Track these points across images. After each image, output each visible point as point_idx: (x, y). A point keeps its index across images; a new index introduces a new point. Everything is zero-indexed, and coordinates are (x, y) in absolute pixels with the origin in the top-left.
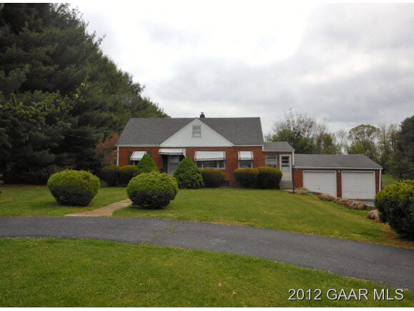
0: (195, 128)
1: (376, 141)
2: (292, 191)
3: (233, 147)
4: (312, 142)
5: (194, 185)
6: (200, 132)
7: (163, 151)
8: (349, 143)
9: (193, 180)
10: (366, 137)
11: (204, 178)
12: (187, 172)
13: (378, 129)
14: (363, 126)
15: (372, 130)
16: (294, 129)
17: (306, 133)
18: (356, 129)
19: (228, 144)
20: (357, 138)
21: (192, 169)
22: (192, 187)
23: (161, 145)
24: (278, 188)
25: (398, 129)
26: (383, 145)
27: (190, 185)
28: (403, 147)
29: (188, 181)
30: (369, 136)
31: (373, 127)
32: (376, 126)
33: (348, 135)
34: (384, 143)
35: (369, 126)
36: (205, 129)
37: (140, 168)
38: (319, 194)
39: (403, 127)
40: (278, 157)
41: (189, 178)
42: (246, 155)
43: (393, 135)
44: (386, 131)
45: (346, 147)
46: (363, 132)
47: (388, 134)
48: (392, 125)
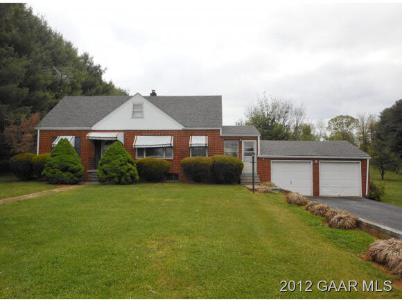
0: (135, 106)
1: (355, 132)
2: (251, 187)
3: (184, 130)
4: (288, 129)
5: (123, 180)
6: (142, 112)
7: (92, 135)
8: (328, 134)
9: (122, 174)
10: (345, 128)
11: (138, 171)
12: (113, 162)
13: (357, 120)
14: (342, 116)
15: (351, 121)
16: (268, 115)
17: (282, 120)
18: (335, 120)
19: (177, 126)
20: (336, 129)
21: (122, 158)
22: (119, 183)
23: (93, 128)
24: (239, 182)
25: (377, 119)
26: (362, 135)
27: (117, 179)
28: (383, 137)
29: (114, 174)
30: (347, 126)
31: (351, 118)
32: (355, 117)
33: (327, 125)
34: (363, 133)
35: (348, 117)
36: (149, 109)
37: (53, 156)
38: (287, 192)
39: (381, 117)
40: (240, 143)
41: (115, 171)
42: (198, 141)
43: (371, 126)
44: (365, 122)
45: (325, 137)
46: (342, 123)
47: (367, 124)
48: (371, 116)
